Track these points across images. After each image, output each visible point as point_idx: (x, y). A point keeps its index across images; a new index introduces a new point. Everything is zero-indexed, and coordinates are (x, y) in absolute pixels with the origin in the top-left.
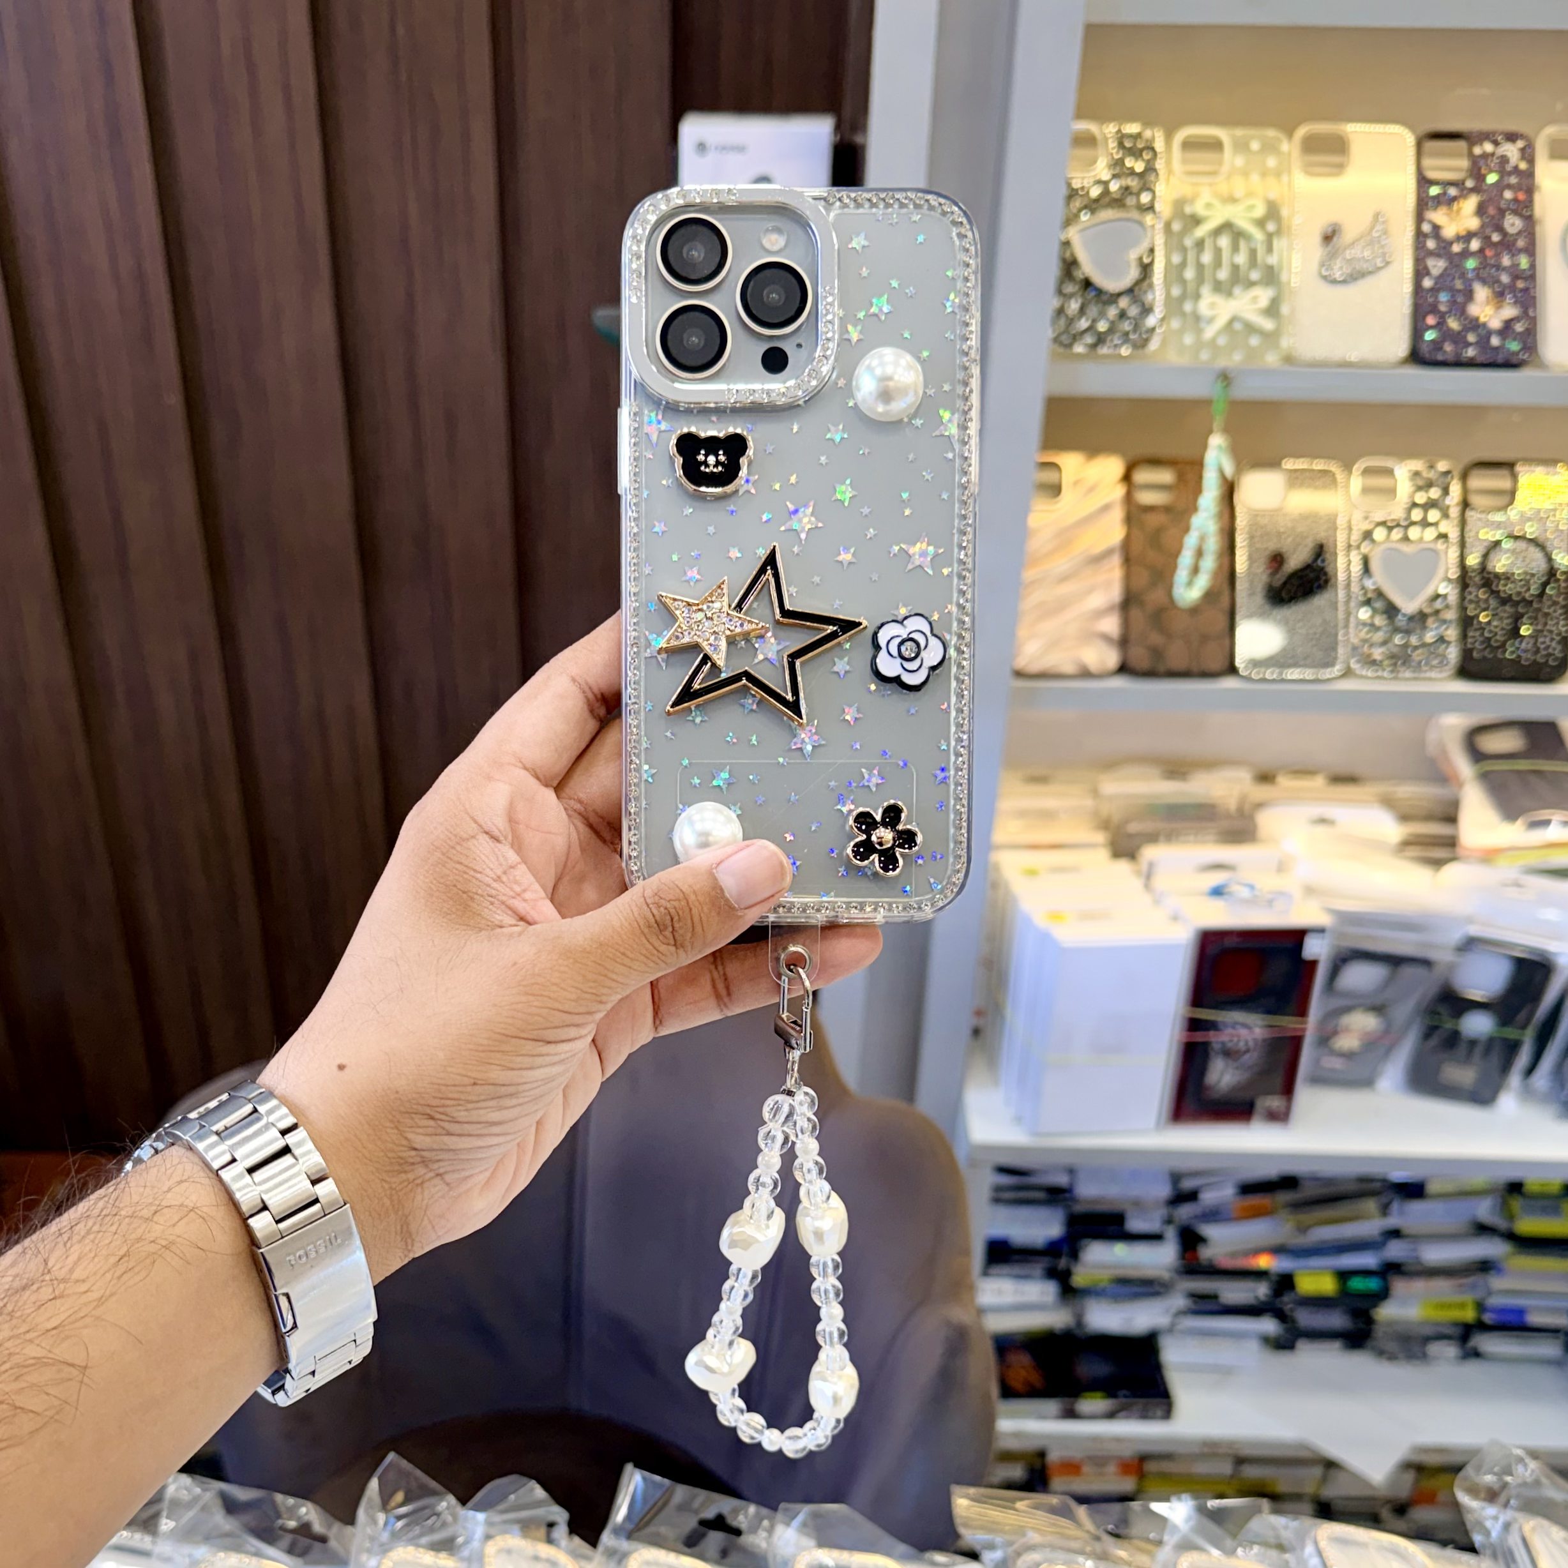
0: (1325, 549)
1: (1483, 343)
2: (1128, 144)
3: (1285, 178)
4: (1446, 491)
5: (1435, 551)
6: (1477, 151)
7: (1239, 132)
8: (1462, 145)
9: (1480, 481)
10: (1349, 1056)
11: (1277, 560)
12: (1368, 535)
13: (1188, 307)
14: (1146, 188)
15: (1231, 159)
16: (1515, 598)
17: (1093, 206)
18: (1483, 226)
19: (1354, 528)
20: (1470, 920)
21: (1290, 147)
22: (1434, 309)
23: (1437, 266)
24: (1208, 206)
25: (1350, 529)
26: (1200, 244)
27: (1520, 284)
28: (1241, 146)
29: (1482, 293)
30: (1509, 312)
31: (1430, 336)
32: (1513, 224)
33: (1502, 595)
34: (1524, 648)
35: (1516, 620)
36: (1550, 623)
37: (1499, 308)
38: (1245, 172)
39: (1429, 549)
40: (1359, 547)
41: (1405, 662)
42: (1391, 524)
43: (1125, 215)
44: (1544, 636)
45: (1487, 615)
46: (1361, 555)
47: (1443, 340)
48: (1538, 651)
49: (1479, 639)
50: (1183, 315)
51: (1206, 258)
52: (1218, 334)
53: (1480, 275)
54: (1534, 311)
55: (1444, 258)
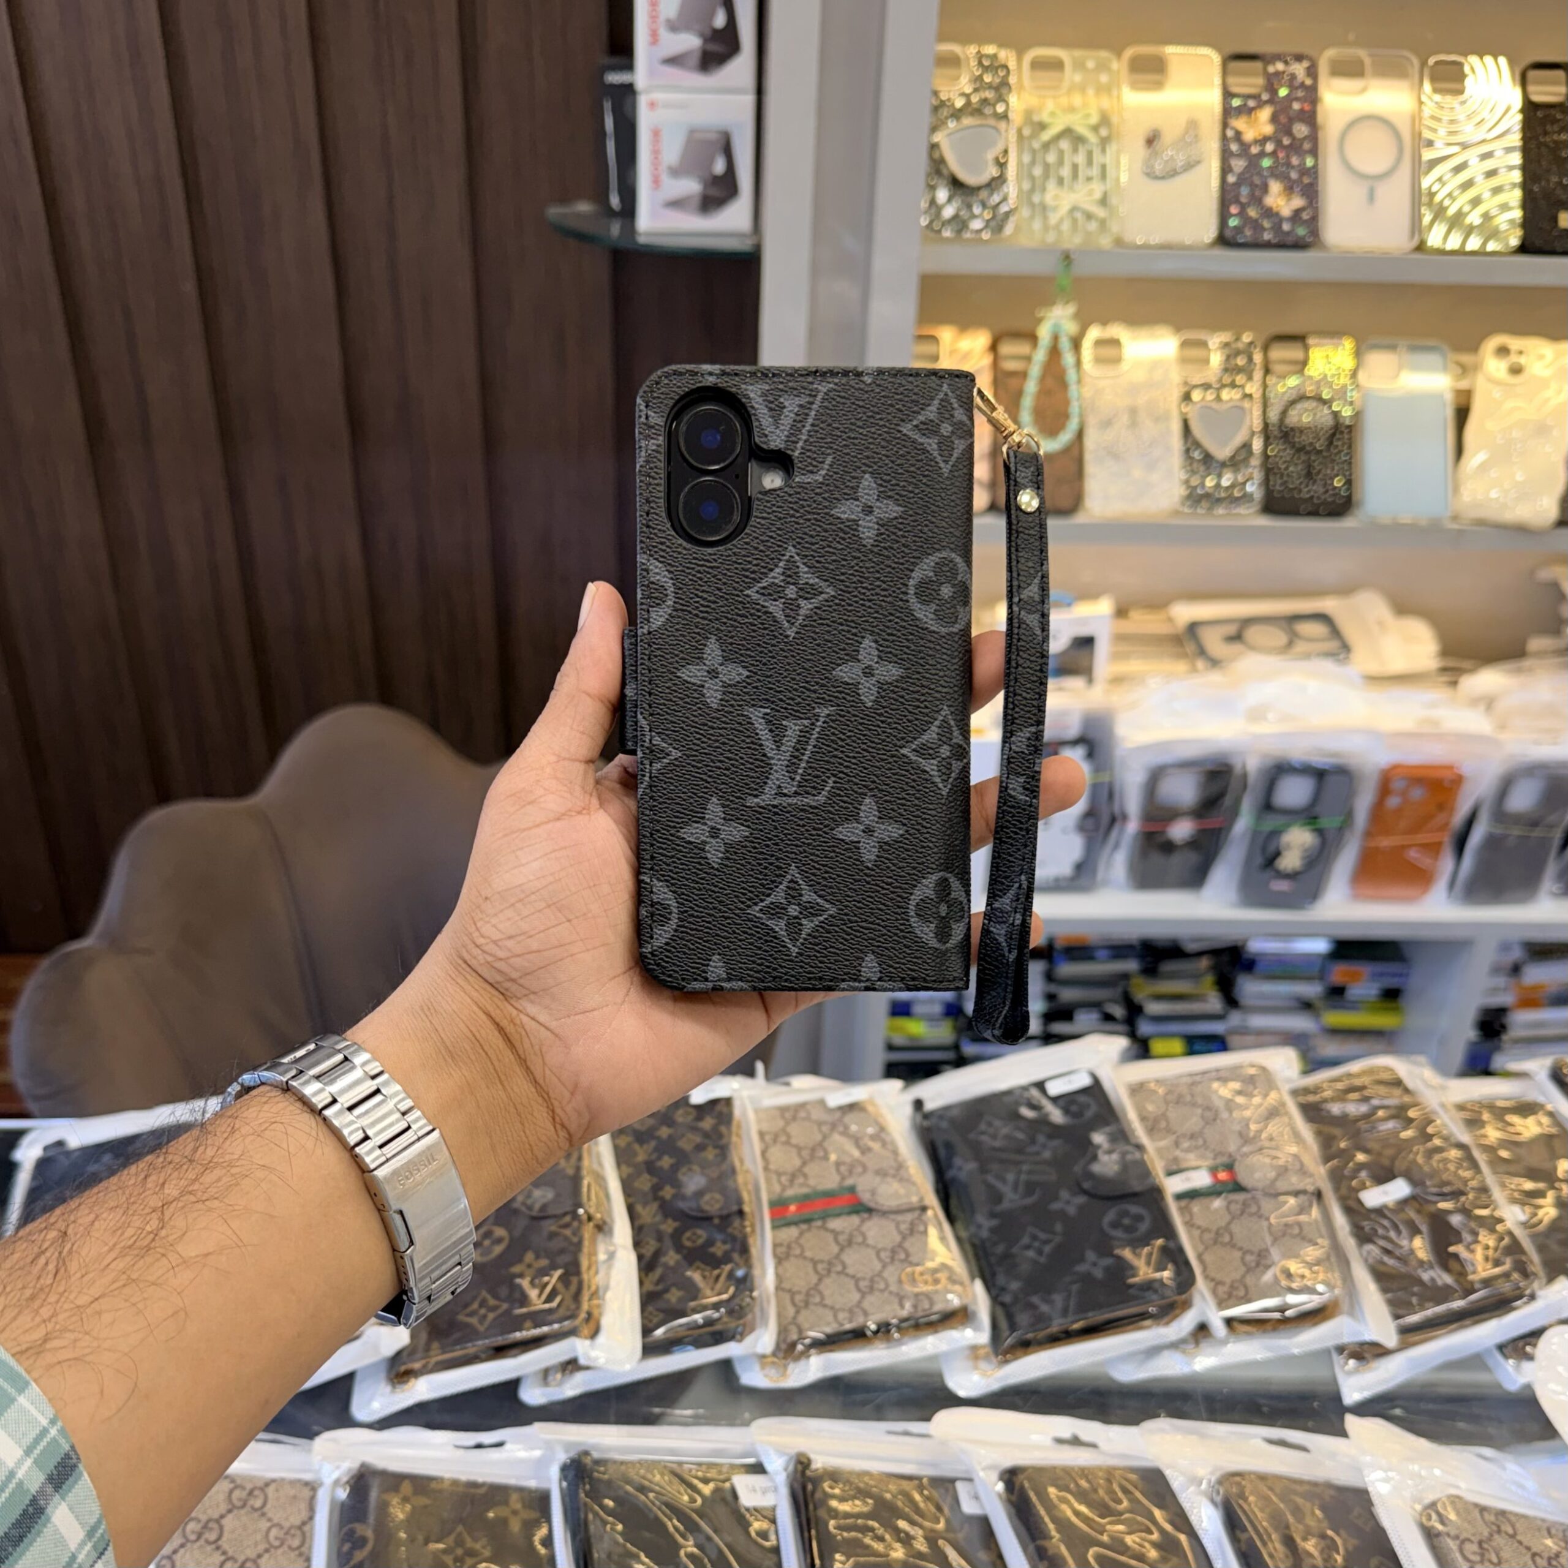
1: (1277, 228)
2: (986, 63)
3: (1115, 94)
4: (1250, 359)
5: (1242, 409)
6: (1271, 69)
7: (1078, 54)
8: (1258, 65)
9: (1278, 353)
12: (1187, 397)
13: (1036, 199)
14: (1001, 99)
15: (1071, 76)
16: (1308, 448)
17: (957, 114)
18: (1275, 133)
21: (1119, 66)
22: (1237, 201)
23: (1238, 165)
24: (1053, 114)
26: (1046, 146)
27: (1306, 181)
28: (1079, 66)
29: (1275, 187)
30: (1298, 202)
31: (1233, 222)
32: (1300, 130)
33: (1297, 445)
34: (1317, 489)
35: (1309, 466)
36: (1336, 468)
37: (1289, 199)
38: (1082, 89)
39: (1236, 407)
40: (1179, 406)
41: (1219, 500)
42: (1206, 386)
43: (984, 122)
44: (1332, 479)
45: (1285, 462)
46: (1181, 413)
47: (1244, 226)
48: (1327, 492)
49: (1279, 482)
50: (1032, 205)
51: (1051, 158)
52: (1061, 220)
53: (1274, 173)
54: (1317, 202)
55: (1244, 158)
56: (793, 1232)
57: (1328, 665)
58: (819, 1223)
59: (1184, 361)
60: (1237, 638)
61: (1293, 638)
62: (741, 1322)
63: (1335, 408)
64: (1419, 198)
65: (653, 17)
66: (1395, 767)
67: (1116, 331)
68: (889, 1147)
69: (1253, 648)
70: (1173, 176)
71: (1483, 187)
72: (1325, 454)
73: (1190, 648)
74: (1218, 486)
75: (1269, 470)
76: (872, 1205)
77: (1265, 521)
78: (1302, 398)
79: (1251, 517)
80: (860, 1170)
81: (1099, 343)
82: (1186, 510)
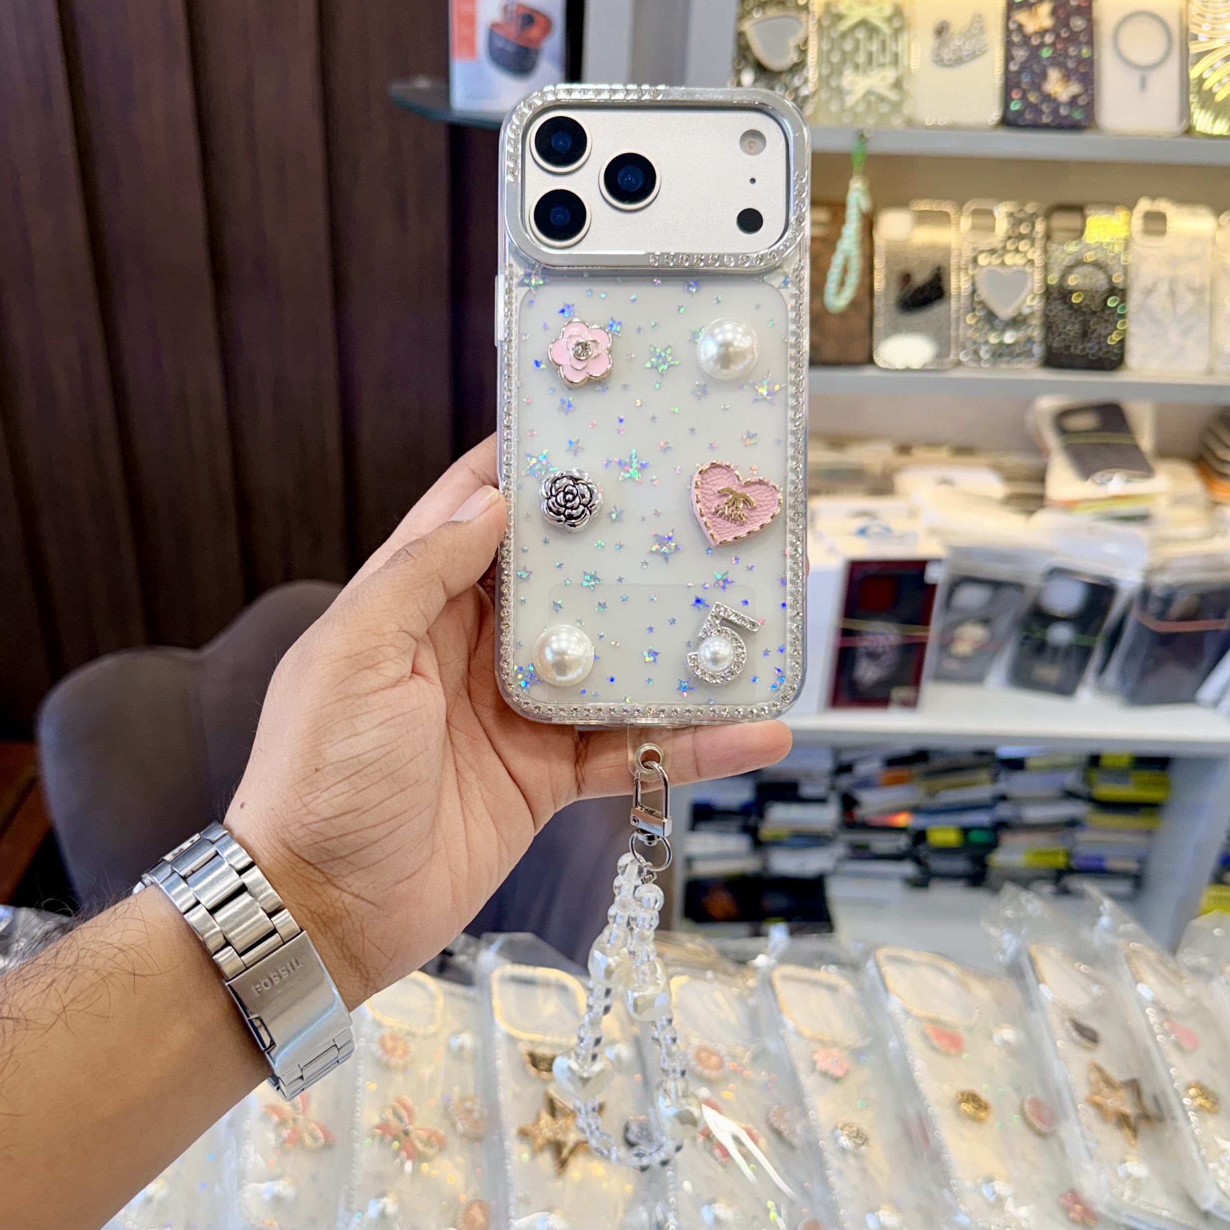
0: (942, 271)
1: (1055, 112)
4: (1033, 227)
5: (1024, 273)
9: (1061, 221)
10: (964, 659)
11: (906, 278)
12: (975, 260)
13: (834, 83)
16: (1085, 309)
19: (964, 255)
20: (1051, 553)
22: (1018, 85)
23: (1020, 54)
24: (850, 8)
25: (960, 255)
26: (844, 35)
27: (1082, 70)
29: (1054, 75)
30: (1075, 88)
31: (1015, 106)
33: (1075, 307)
34: (1092, 346)
35: (1085, 326)
36: (1110, 327)
37: (1067, 87)
39: (1019, 271)
41: (1003, 356)
42: (993, 251)
43: (785, 13)
44: (1106, 337)
45: (1063, 321)
47: (1025, 110)
48: (1101, 349)
49: (1058, 339)
50: (832, 89)
51: (848, 46)
52: (857, 103)
53: (1053, 61)
54: (1092, 89)
55: (1025, 48)
59: (972, 228)
63: (1110, 273)
64: (1188, 86)
70: (959, 64)
74: (1001, 342)
75: (1048, 330)
77: (1044, 374)
78: (1079, 263)
79: (1031, 371)
82: (973, 365)
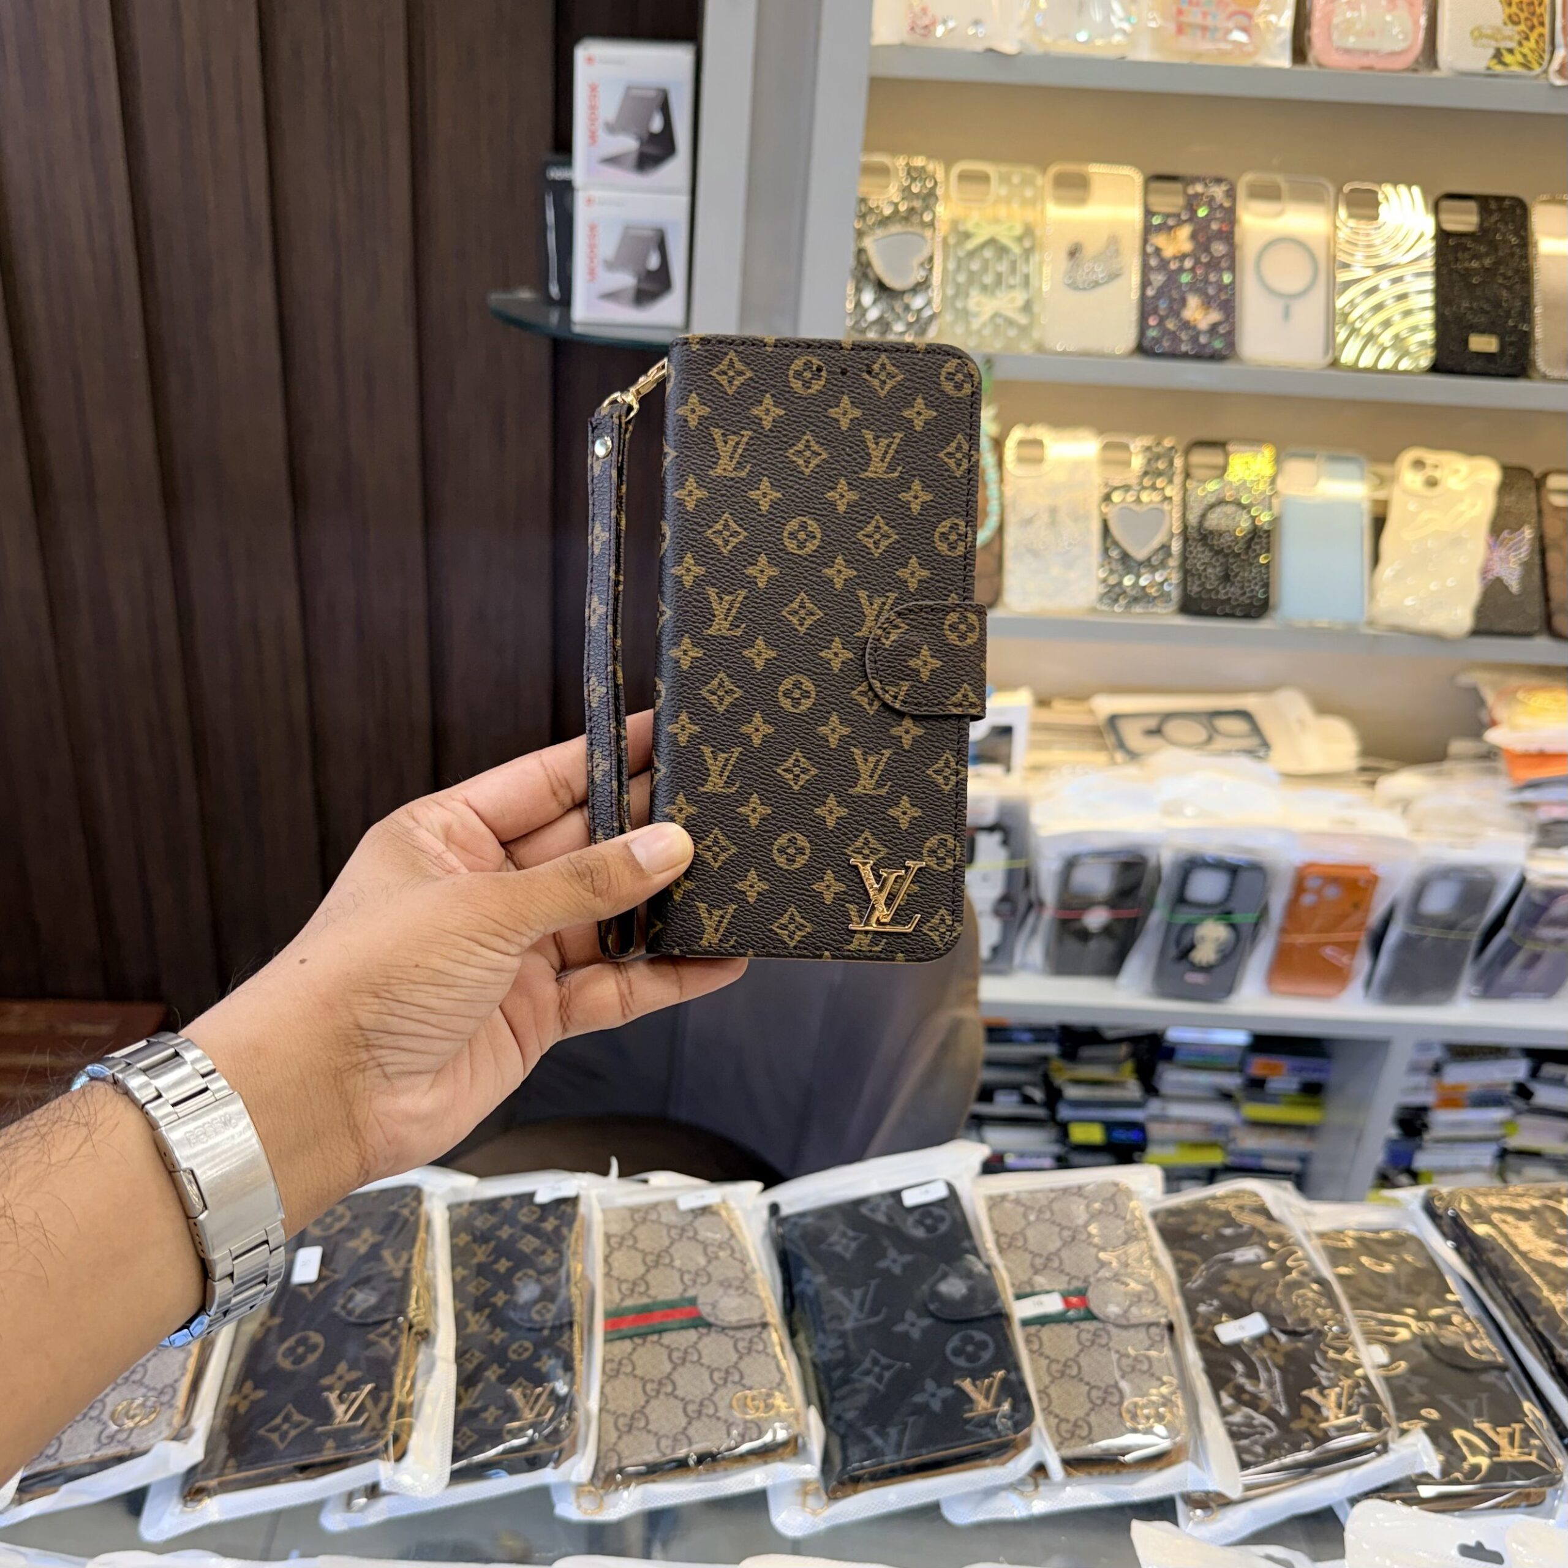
1: (1194, 339)
2: (915, 174)
3: (1039, 208)
4: (1171, 463)
5: (1162, 511)
6: (1191, 191)
7: (1004, 168)
8: (1178, 186)
9: (1199, 457)
12: (1107, 498)
13: (959, 304)
14: (928, 207)
15: (996, 189)
16: (1226, 551)
17: (884, 221)
18: (1194, 250)
21: (1044, 181)
22: (1155, 311)
23: (1158, 279)
24: (977, 225)
26: (971, 254)
27: (1223, 297)
28: (1005, 179)
29: (1193, 302)
30: (1215, 316)
31: (1152, 333)
32: (1219, 248)
33: (1216, 548)
34: (1233, 591)
35: (1227, 569)
36: (1254, 571)
37: (1206, 314)
38: (1008, 200)
39: (1157, 509)
40: (1100, 506)
41: (1135, 600)
42: (1127, 488)
43: (910, 229)
44: (1249, 581)
45: (1203, 564)
46: (1101, 512)
47: (1163, 336)
48: (1244, 593)
49: (1197, 583)
50: (957, 310)
51: (975, 266)
52: (984, 325)
53: (1193, 287)
54: (1234, 317)
55: (1163, 273)
56: (627, 1345)
57: (1245, 763)
58: (655, 1337)
59: (1105, 462)
60: (1156, 732)
61: (1213, 734)
62: (557, 1447)
63: (1253, 513)
64: (1333, 318)
65: (592, 119)
66: (1310, 865)
67: (1040, 432)
68: (737, 1255)
69: (1173, 743)
70: (1093, 287)
71: (1393, 310)
72: (1243, 557)
73: (1110, 740)
74: (1135, 584)
75: (1186, 573)
76: (711, 1320)
77: (1182, 621)
78: (1221, 502)
79: (1167, 617)
80: (704, 1280)
81: (1022, 443)
82: (1104, 608)
